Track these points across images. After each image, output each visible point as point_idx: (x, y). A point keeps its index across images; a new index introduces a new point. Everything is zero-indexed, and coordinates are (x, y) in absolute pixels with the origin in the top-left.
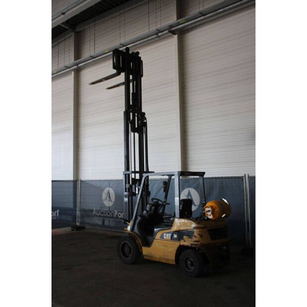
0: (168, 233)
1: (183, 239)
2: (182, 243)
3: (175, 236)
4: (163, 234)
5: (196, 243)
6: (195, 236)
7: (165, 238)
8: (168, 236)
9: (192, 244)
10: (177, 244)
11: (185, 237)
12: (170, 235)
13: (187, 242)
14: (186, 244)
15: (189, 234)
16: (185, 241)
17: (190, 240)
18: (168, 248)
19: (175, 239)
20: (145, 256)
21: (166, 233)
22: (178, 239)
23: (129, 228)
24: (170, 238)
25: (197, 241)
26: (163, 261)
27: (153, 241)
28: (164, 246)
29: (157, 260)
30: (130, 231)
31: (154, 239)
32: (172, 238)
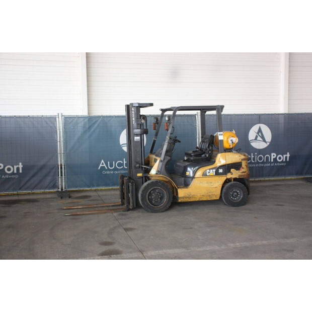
0: (212, 169)
1: (229, 172)
2: (229, 176)
3: (221, 171)
4: (206, 170)
5: (244, 174)
6: (243, 168)
7: (208, 174)
8: (213, 172)
9: (240, 175)
10: (223, 178)
11: (232, 170)
12: (214, 170)
13: (234, 174)
14: (234, 176)
15: (237, 166)
16: (232, 174)
17: (237, 171)
18: (212, 184)
19: (221, 174)
20: (181, 198)
21: (210, 169)
22: (225, 173)
23: (153, 172)
24: (214, 174)
25: (244, 172)
26: (205, 199)
27: (192, 180)
28: (207, 183)
29: (197, 200)
30: (157, 174)
31: (193, 177)
32: (217, 173)
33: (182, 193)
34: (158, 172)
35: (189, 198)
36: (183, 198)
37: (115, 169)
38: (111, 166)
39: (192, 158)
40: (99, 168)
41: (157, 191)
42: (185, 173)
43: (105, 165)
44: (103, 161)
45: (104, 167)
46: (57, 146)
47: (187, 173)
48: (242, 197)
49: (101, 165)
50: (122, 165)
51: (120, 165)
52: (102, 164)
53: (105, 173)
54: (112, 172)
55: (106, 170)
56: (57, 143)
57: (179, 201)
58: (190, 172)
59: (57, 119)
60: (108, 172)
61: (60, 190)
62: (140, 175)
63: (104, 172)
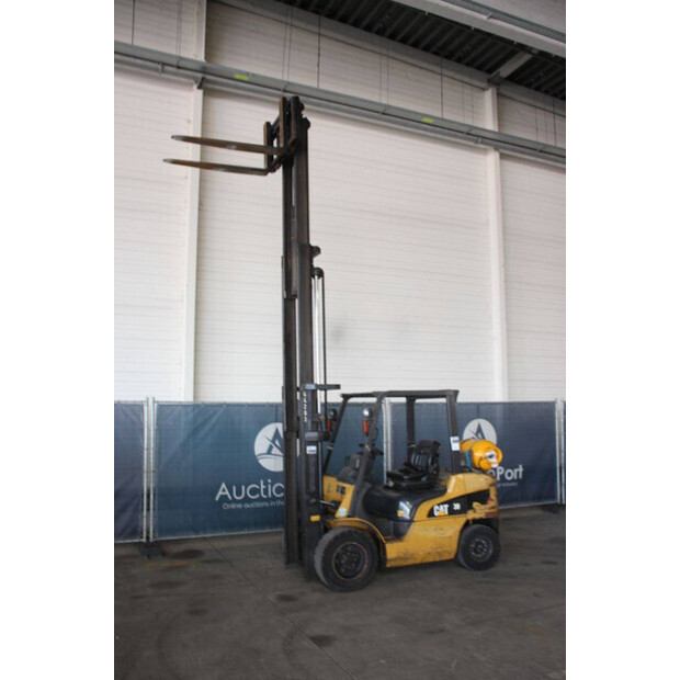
0: (443, 503)
1: (471, 508)
2: (471, 515)
3: (457, 506)
4: (433, 506)
5: (493, 510)
6: (491, 500)
7: (436, 514)
8: (444, 509)
9: (487, 513)
10: (461, 520)
11: (475, 504)
12: (446, 506)
13: (479, 511)
14: (477, 516)
15: (482, 496)
16: (475, 512)
17: (483, 507)
18: (443, 532)
19: (457, 512)
20: (391, 560)
21: (439, 505)
22: (463, 511)
23: (342, 512)
24: (447, 513)
25: (493, 508)
26: (431, 559)
27: (409, 526)
28: (436, 530)
29: (418, 561)
30: (348, 516)
31: (411, 521)
32: (451, 512)
33: (393, 550)
34: (352, 514)
35: (405, 559)
36: (395, 560)
37: (247, 500)
38: (239, 493)
39: (404, 484)
40: (217, 498)
41: (349, 548)
42: (396, 513)
43: (227, 493)
44: (224, 485)
45: (226, 496)
46: (142, 457)
47: (400, 513)
48: (491, 551)
49: (220, 493)
50: (258, 491)
51: (254, 491)
52: (223, 490)
53: (228, 506)
54: (240, 506)
55: (229, 502)
56: (142, 452)
57: (388, 565)
58: (405, 509)
59: (145, 408)
60: (233, 506)
61: (144, 540)
62: (315, 518)
63: (226, 506)
